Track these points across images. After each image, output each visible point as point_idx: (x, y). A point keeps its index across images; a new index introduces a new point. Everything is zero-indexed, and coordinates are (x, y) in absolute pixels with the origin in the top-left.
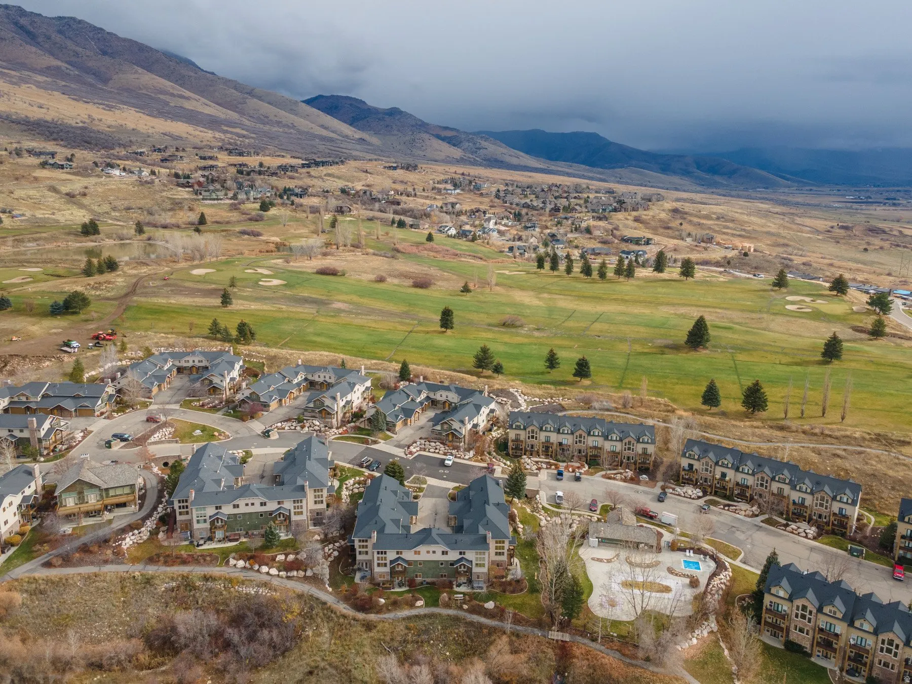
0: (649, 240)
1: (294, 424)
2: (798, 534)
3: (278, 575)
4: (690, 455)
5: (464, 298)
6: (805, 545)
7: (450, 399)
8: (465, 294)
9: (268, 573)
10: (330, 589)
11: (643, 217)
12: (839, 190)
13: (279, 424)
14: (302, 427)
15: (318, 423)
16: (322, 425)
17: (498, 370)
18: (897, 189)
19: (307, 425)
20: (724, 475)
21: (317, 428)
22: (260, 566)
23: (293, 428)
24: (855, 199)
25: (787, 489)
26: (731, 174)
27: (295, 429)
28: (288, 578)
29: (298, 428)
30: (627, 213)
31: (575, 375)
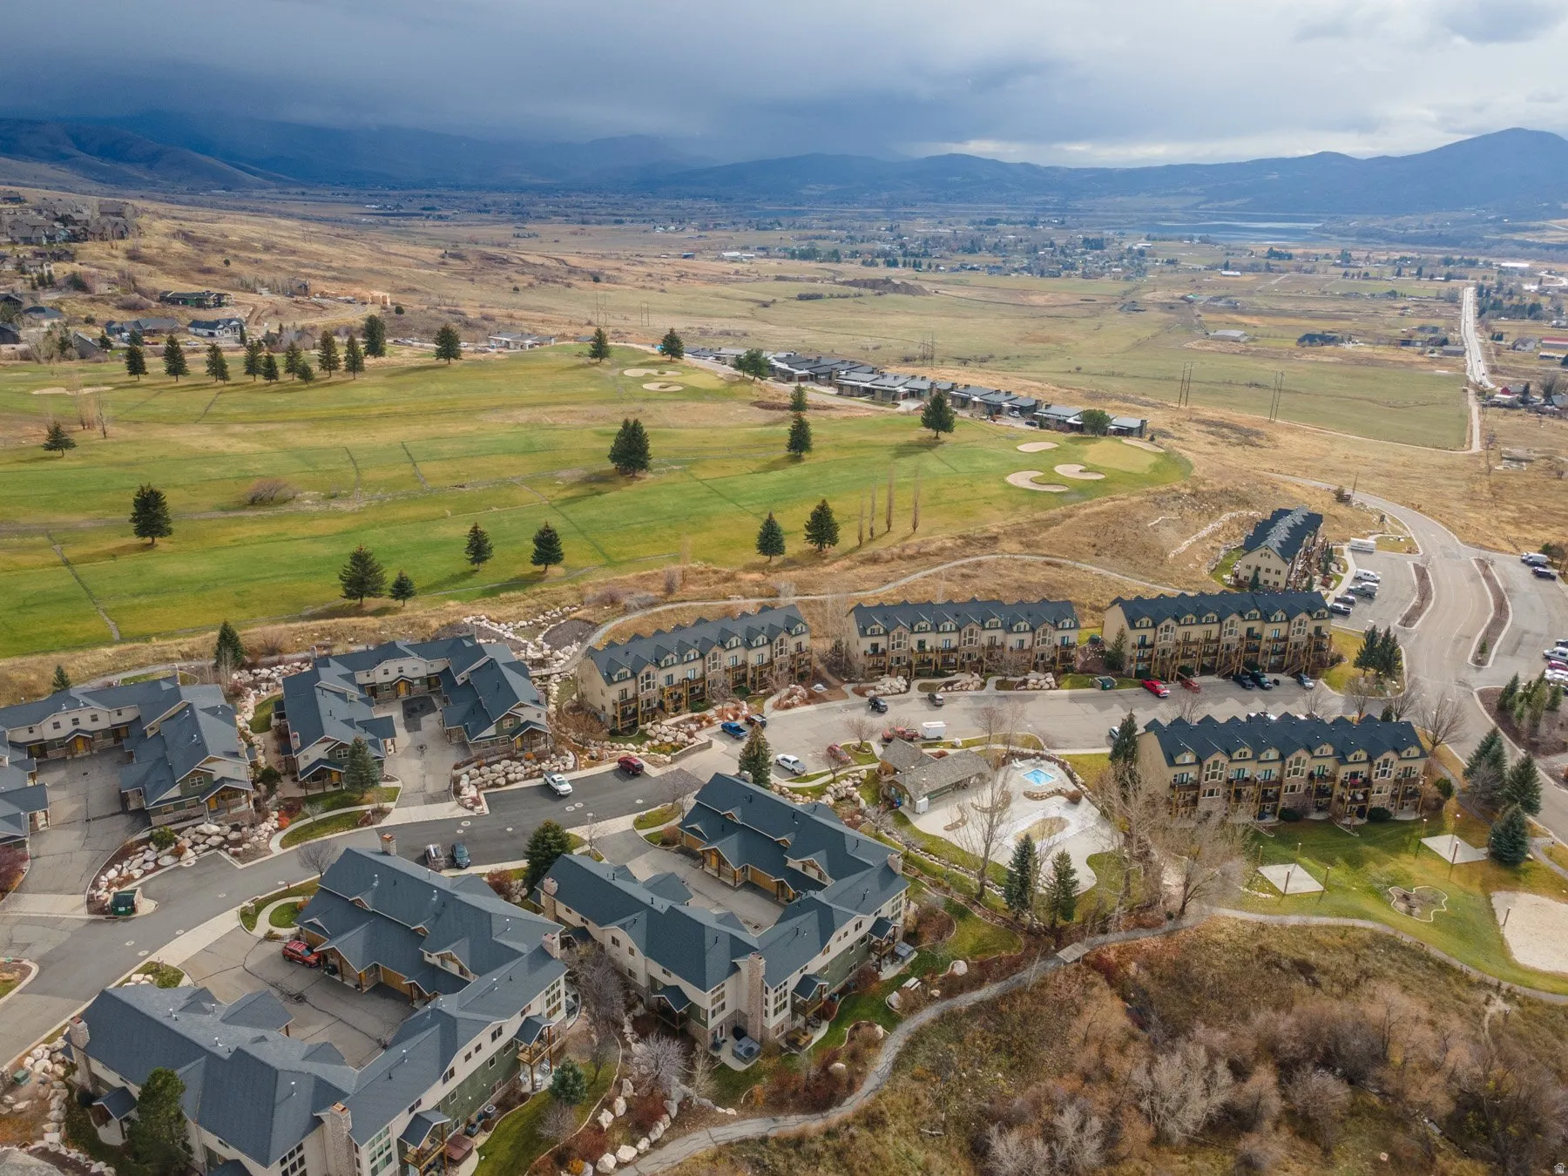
0: (220, 296)
1: (149, 855)
2: (1041, 688)
3: (638, 1154)
4: (873, 631)
5: (59, 463)
6: (1062, 698)
7: (408, 673)
8: (58, 453)
9: (620, 1165)
10: (731, 1111)
11: (144, 250)
12: (346, 195)
13: (112, 873)
14: (178, 853)
15: (215, 828)
16: (227, 828)
17: (403, 590)
18: (425, 192)
19: (187, 843)
20: (921, 644)
21: (216, 840)
22: (594, 1164)
23: (151, 865)
24: (381, 209)
25: (999, 635)
26: (151, 160)
27: (158, 867)
28: (655, 1145)
29: (167, 860)
30: (107, 244)
31: (536, 562)
